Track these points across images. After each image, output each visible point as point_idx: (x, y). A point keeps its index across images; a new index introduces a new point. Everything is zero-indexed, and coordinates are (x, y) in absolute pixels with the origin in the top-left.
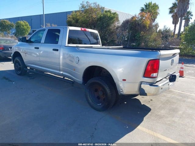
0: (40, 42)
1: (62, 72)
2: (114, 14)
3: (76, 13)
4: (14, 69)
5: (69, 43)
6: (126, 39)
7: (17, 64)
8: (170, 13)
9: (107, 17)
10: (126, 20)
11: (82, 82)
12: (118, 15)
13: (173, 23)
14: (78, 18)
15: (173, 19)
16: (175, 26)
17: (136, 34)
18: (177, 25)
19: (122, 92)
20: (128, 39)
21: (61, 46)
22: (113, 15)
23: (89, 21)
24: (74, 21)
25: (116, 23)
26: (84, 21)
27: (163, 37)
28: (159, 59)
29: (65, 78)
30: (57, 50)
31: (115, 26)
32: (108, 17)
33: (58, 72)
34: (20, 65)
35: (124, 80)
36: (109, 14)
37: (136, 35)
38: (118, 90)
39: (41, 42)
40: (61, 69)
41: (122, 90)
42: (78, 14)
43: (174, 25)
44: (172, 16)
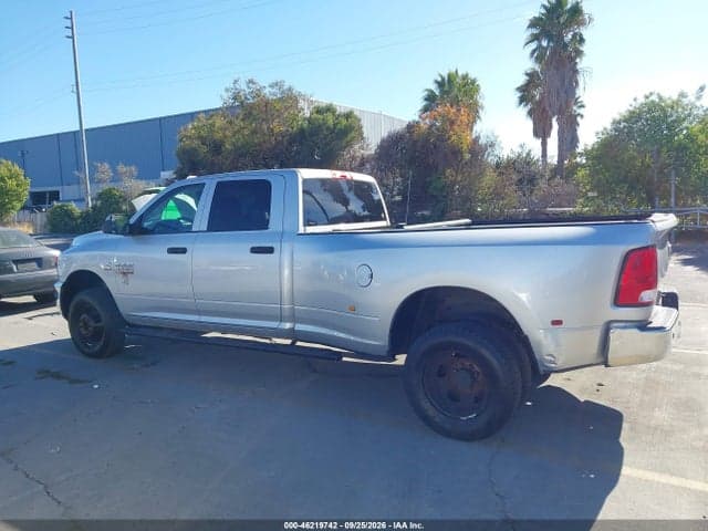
0: (188, 230)
1: (288, 326)
2: (349, 115)
3: (210, 122)
4: (68, 336)
5: (307, 223)
6: (398, 198)
7: (84, 316)
8: (520, 103)
9: (324, 128)
10: (389, 136)
11: (387, 348)
12: (360, 120)
13: (536, 134)
14: (219, 135)
15: (535, 124)
16: (544, 145)
17: (428, 179)
18: (549, 140)
19: (551, 362)
20: (405, 198)
21: (282, 236)
22: (344, 122)
23: (260, 145)
24: (204, 149)
25: (356, 147)
26: (243, 146)
27: (520, 180)
28: (653, 247)
29: (299, 343)
30: (270, 250)
31: (353, 158)
32: (328, 128)
33: (274, 324)
34: (97, 319)
35: (557, 323)
36: (331, 121)
37: (430, 183)
38: (537, 357)
39: (194, 229)
40: (286, 313)
41: (549, 358)
42: (217, 125)
43: (540, 140)
44: (530, 113)
